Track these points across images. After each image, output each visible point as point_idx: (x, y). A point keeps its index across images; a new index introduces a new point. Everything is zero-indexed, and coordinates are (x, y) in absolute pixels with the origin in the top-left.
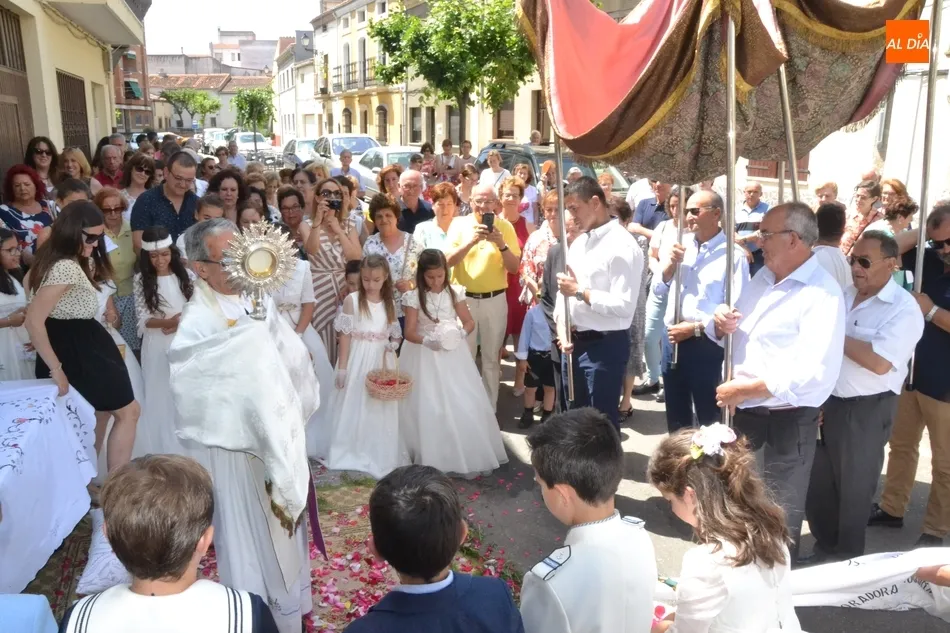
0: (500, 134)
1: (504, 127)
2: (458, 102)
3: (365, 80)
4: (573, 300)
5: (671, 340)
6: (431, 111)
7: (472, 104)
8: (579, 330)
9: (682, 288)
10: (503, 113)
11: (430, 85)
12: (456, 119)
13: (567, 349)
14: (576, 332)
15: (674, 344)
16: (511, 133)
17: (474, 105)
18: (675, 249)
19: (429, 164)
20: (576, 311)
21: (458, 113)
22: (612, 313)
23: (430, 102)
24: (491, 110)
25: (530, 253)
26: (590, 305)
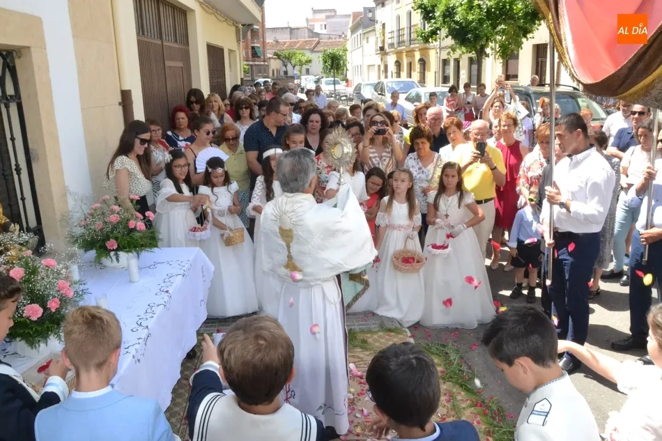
0: (508, 78)
1: (510, 73)
2: (477, 53)
3: (410, 40)
4: (556, 208)
5: (643, 241)
6: (457, 61)
7: (487, 56)
8: (560, 231)
9: (653, 203)
10: (510, 61)
11: (456, 43)
12: (475, 67)
13: (549, 245)
14: (557, 232)
15: (645, 245)
16: (516, 77)
17: (488, 57)
18: (649, 170)
19: (455, 100)
20: (558, 217)
21: (476, 63)
22: (588, 219)
23: (456, 55)
24: (501, 61)
25: (525, 169)
26: (570, 212)
